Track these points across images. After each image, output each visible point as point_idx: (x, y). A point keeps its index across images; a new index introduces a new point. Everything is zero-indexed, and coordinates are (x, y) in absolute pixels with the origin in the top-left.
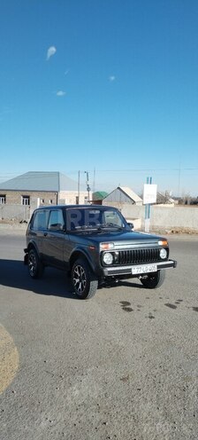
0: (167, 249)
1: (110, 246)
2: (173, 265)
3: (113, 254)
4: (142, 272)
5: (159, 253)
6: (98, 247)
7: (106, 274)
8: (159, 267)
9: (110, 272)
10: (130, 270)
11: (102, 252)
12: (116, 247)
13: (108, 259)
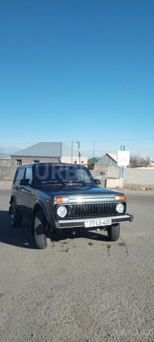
0: (124, 204)
1: (65, 200)
2: (129, 219)
3: (67, 207)
4: (95, 225)
5: (115, 207)
6: (53, 200)
7: (58, 226)
8: (113, 220)
9: (61, 225)
10: (83, 223)
11: (56, 205)
12: (71, 201)
13: (62, 212)
